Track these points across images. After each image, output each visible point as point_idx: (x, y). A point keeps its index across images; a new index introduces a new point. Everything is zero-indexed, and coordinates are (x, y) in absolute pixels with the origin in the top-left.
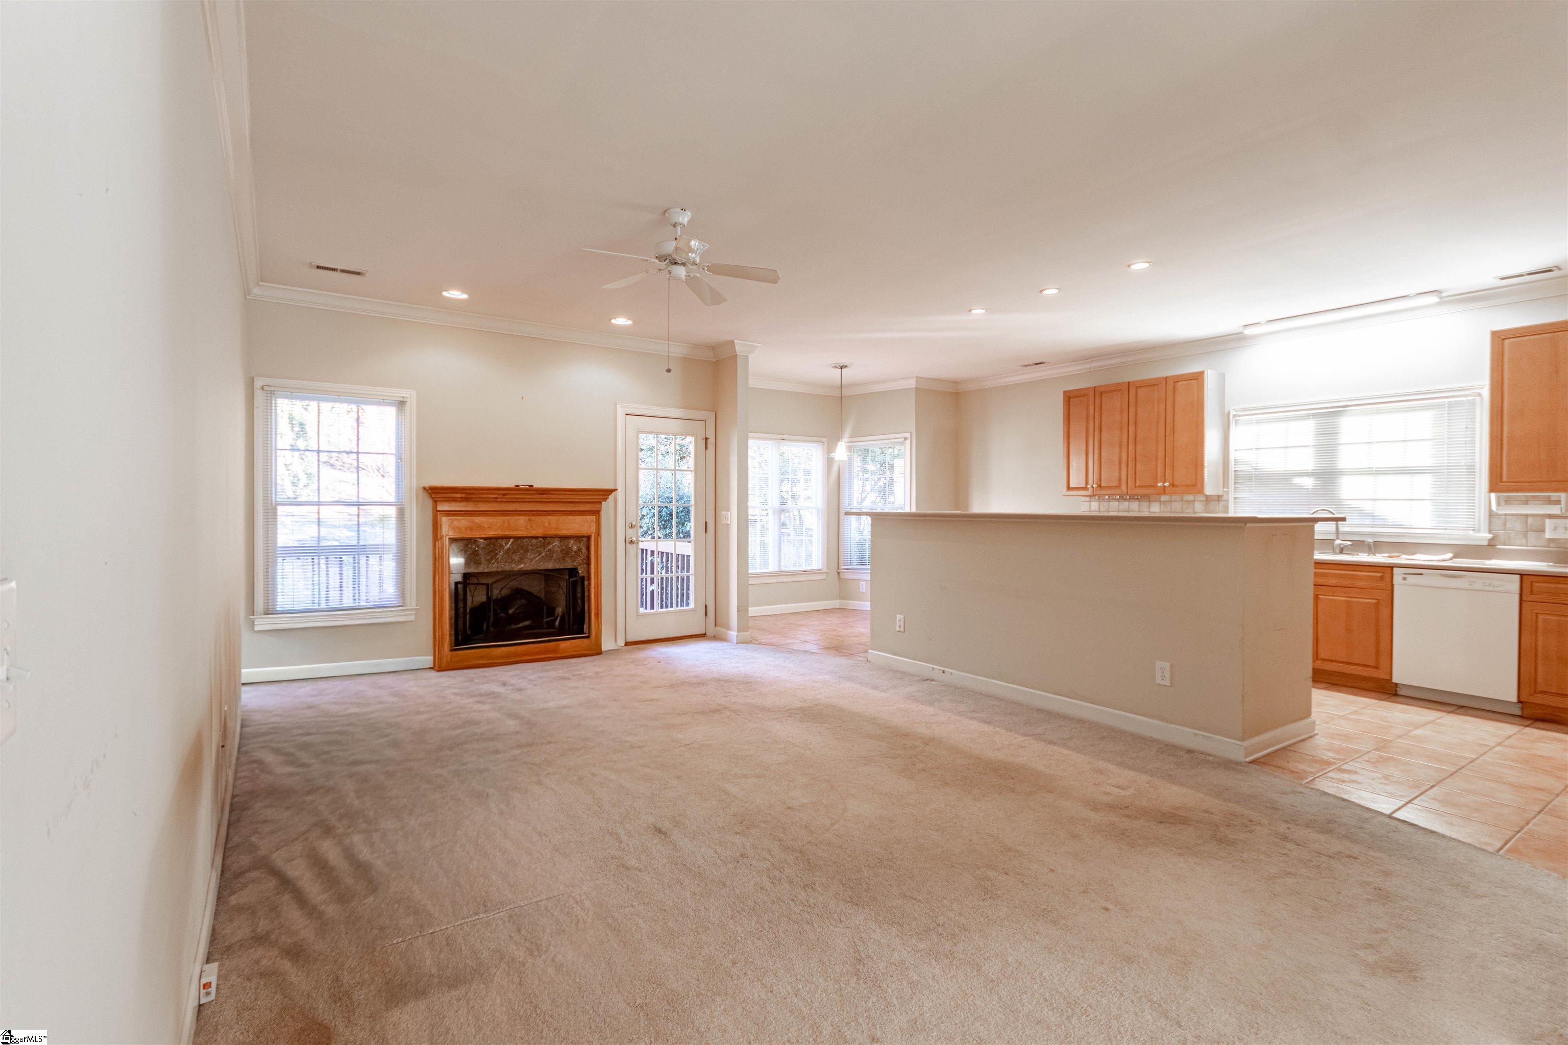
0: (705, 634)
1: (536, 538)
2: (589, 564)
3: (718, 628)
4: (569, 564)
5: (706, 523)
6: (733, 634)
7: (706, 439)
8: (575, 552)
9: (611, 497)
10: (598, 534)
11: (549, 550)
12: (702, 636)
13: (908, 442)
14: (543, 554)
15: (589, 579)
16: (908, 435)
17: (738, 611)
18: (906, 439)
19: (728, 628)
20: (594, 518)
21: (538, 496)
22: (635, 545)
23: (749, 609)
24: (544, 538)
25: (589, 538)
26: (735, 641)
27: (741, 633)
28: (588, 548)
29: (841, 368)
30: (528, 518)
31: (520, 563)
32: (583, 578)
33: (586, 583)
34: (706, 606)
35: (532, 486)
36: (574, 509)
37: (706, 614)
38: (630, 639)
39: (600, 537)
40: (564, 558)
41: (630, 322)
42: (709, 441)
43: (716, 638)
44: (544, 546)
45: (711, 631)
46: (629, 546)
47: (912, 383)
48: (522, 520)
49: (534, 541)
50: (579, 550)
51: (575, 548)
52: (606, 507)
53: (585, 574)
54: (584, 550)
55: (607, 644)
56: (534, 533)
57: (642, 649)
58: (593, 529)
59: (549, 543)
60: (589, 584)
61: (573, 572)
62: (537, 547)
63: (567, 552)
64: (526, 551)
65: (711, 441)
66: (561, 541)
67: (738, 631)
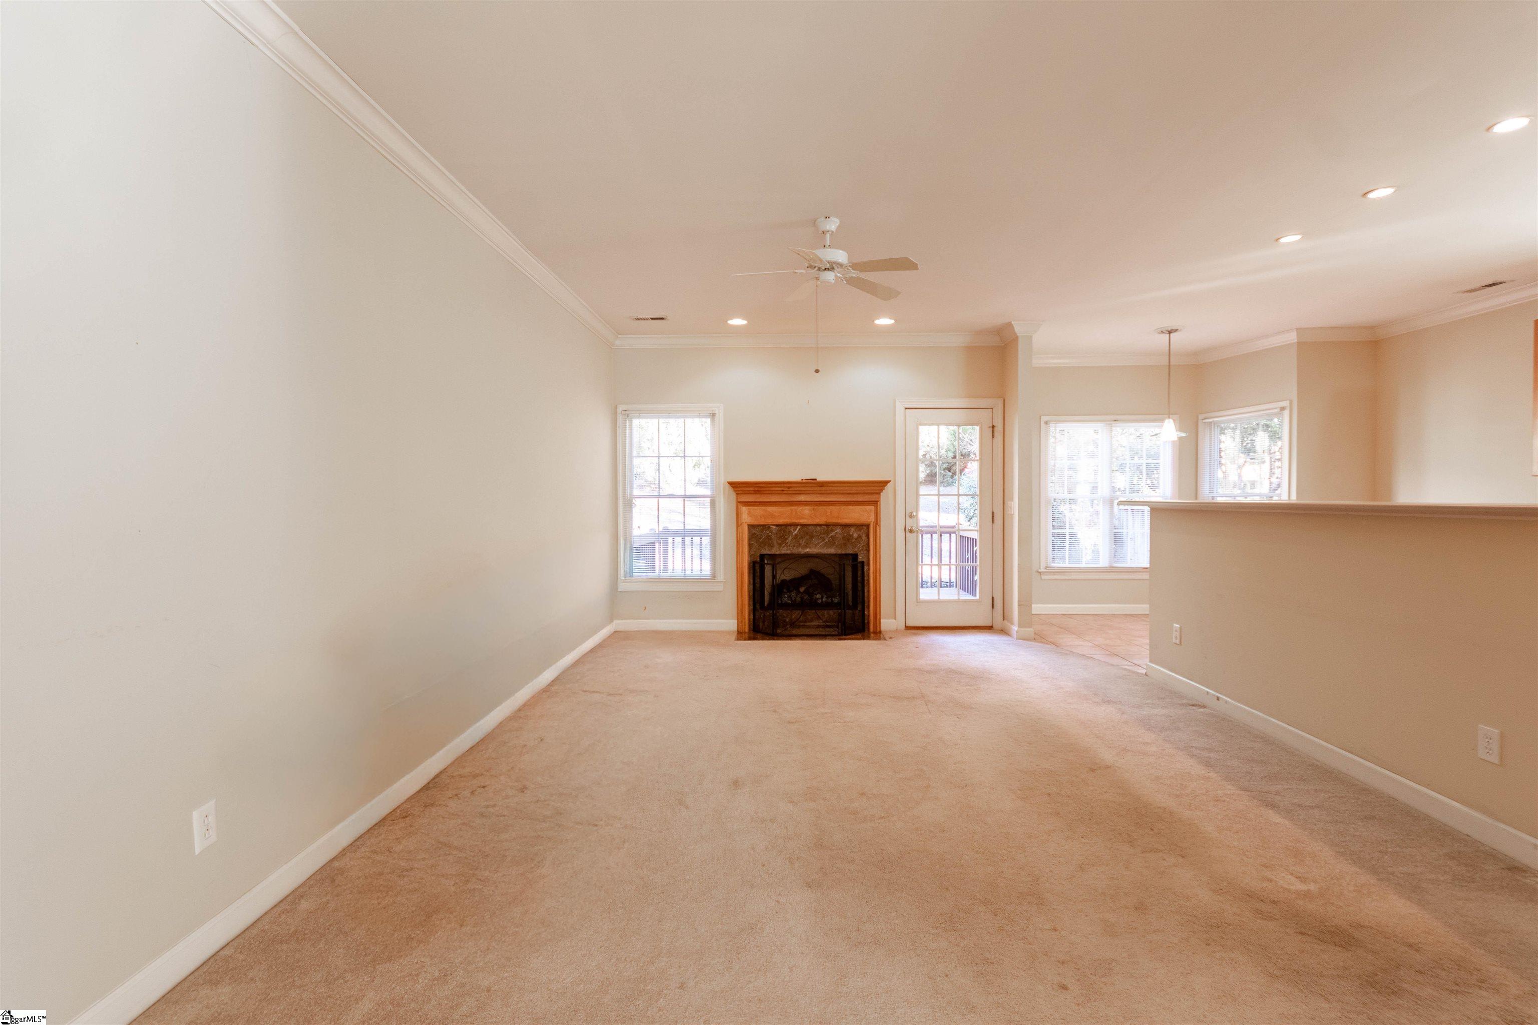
0: (992, 627)
1: (820, 525)
2: (868, 551)
3: (1005, 622)
4: (850, 551)
5: (993, 513)
6: (1015, 628)
7: (993, 427)
8: (856, 539)
9: (889, 488)
10: (877, 523)
11: (831, 537)
12: (989, 628)
13: (1286, 413)
14: (826, 540)
15: (869, 564)
16: (1286, 404)
17: (1019, 605)
18: (1283, 409)
19: (1012, 624)
20: (872, 508)
21: (819, 488)
22: (914, 534)
23: (1033, 605)
24: (827, 525)
25: (868, 526)
26: (1015, 636)
27: (1023, 629)
28: (868, 536)
29: (1170, 332)
30: (812, 507)
31: (806, 547)
32: (863, 563)
33: (866, 568)
34: (993, 598)
35: (816, 479)
36: (854, 500)
37: (993, 607)
38: (909, 624)
39: (880, 526)
40: (845, 545)
41: (892, 322)
42: (996, 429)
43: (1004, 632)
44: (827, 533)
45: (998, 623)
46: (908, 534)
47: (1292, 337)
48: (806, 510)
49: (818, 528)
50: (860, 537)
51: (856, 535)
52: (885, 497)
53: (865, 560)
54: (864, 538)
55: (886, 624)
56: (817, 521)
57: (920, 634)
58: (872, 519)
59: (832, 531)
60: (869, 569)
61: (855, 556)
62: (821, 534)
63: (848, 539)
64: (812, 537)
65: (999, 428)
66: (842, 529)
67: (1019, 627)
